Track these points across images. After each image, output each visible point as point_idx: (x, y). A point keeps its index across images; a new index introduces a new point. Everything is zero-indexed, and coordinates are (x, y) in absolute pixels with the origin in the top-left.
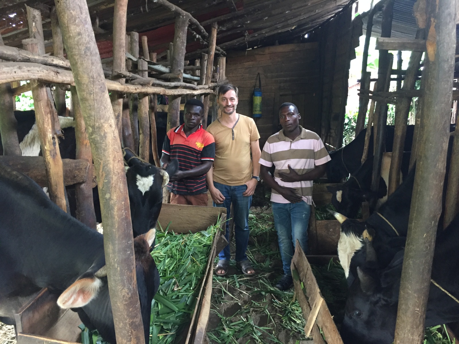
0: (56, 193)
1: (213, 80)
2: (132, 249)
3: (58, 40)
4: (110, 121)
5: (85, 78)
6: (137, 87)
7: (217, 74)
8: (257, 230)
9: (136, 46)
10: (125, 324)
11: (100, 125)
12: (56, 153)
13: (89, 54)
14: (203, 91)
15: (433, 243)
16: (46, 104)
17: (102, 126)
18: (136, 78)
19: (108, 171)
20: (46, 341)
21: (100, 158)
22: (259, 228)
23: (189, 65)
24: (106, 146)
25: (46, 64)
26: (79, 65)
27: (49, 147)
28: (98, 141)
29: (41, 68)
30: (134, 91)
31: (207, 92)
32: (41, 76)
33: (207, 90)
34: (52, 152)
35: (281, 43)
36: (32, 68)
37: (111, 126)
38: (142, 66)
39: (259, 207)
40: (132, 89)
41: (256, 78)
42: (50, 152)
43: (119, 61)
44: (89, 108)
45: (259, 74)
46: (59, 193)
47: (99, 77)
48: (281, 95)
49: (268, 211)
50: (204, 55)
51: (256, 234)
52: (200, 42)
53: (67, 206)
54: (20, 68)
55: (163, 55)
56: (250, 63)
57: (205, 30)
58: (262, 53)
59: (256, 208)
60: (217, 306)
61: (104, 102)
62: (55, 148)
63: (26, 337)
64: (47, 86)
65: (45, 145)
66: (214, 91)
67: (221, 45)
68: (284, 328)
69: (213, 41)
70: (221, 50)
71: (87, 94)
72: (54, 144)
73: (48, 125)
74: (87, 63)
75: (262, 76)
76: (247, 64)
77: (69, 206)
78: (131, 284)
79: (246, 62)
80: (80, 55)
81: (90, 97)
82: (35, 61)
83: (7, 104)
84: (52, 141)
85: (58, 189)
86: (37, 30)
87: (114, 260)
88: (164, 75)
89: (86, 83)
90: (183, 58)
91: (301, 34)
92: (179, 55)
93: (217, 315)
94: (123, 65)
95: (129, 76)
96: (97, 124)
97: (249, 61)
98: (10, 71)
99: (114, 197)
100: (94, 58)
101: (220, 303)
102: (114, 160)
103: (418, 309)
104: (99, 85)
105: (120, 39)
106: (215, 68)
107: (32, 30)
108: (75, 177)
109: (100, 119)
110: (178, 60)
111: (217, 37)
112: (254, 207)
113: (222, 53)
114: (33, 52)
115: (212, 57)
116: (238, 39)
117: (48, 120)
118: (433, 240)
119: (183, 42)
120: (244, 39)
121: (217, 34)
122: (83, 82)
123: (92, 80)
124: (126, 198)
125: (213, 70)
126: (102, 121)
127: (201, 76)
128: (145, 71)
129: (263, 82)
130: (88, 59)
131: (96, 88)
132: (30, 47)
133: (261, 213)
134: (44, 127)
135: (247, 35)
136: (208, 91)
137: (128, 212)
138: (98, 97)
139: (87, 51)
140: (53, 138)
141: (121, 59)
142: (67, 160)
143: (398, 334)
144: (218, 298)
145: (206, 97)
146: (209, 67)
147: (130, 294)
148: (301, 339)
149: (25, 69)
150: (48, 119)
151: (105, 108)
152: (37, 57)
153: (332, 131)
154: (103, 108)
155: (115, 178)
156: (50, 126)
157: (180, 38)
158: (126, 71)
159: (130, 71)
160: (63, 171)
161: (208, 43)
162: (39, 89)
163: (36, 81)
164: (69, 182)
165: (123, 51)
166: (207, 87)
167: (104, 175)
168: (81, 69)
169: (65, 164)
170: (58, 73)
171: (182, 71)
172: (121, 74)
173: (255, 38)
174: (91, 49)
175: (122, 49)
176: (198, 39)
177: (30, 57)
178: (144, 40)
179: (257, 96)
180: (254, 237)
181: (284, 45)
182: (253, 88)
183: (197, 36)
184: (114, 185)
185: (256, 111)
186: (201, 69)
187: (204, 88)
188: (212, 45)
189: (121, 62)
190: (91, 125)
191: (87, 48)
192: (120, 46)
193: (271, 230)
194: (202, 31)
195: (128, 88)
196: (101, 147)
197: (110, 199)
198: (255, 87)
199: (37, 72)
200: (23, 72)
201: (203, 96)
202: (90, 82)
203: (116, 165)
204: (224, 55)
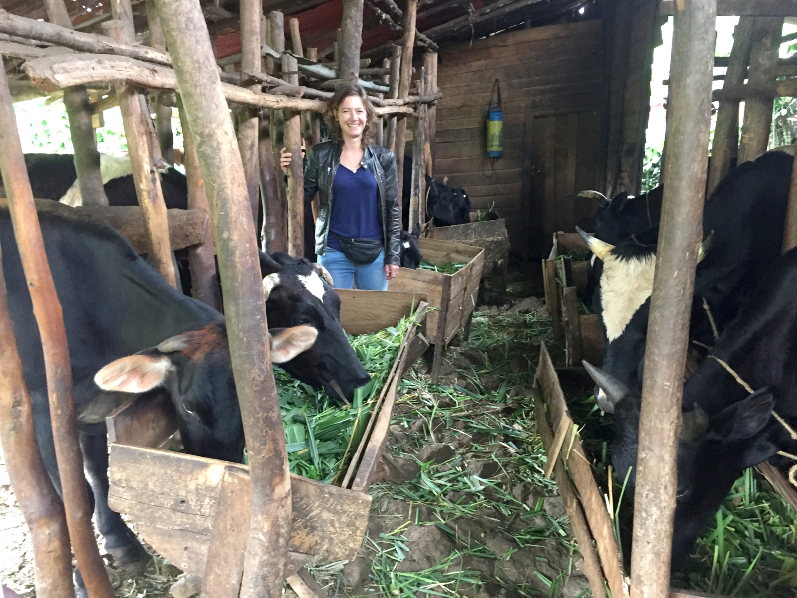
0: (160, 256)
1: (414, 91)
2: (262, 313)
3: (156, 28)
4: (224, 127)
5: (188, 64)
6: (279, 99)
7: (421, 82)
8: (489, 342)
9: (279, 36)
10: (257, 419)
11: (211, 132)
12: (157, 195)
13: (191, 27)
14: (395, 110)
15: (688, 286)
16: (140, 120)
17: (214, 132)
18: (278, 85)
19: (224, 198)
20: (150, 454)
21: (212, 181)
22: (494, 337)
23: (371, 66)
24: (220, 163)
25: (137, 58)
26: (178, 44)
27: (147, 186)
28: (209, 155)
29: (130, 64)
30: (276, 105)
31: (401, 111)
32: (130, 75)
33: (402, 107)
34: (151, 193)
35: (536, 24)
36: (117, 62)
37: (226, 133)
38: (289, 65)
39: (495, 307)
40: (271, 100)
41: (491, 87)
42: (149, 192)
43: (250, 56)
44: (194, 107)
45: (497, 80)
46: (164, 256)
47: (206, 62)
48: (536, 117)
49: (509, 313)
50: (395, 48)
51: (487, 347)
52: (389, 26)
53: (176, 275)
54: (99, 62)
55: (328, 52)
56: (482, 62)
57: (396, 6)
58: (502, 44)
59: (490, 309)
60: (416, 450)
61: (216, 98)
62: (155, 187)
63: (123, 448)
64: (140, 93)
65: (141, 182)
66: (415, 111)
67: (429, 32)
68: (522, 481)
69: (410, 24)
70: (429, 41)
71: (191, 86)
72: (154, 180)
73: (144, 153)
74: (189, 41)
75: (502, 84)
76: (476, 65)
77: (179, 276)
78: (263, 363)
79: (474, 61)
80: (180, 30)
81: (196, 90)
82: (121, 53)
83: (84, 127)
84: (150, 176)
85: (162, 249)
86: (122, 10)
87: (238, 328)
88: (326, 83)
89: (190, 70)
90: (358, 52)
91: (573, 7)
92: (350, 47)
93: (415, 462)
94: (258, 62)
95: (266, 81)
96: (207, 131)
97: (479, 60)
98: (85, 67)
99: (235, 237)
100: (199, 33)
101: (421, 445)
102: (232, 183)
103: (668, 384)
104: (208, 73)
105: (251, 21)
106: (415, 70)
107: (115, 10)
108: (188, 236)
109: (211, 123)
110: (349, 56)
111: (417, 18)
112: (486, 307)
113: (430, 46)
114: (117, 40)
115: (410, 51)
116: (457, 20)
117: (143, 145)
118: (689, 281)
119: (357, 26)
120: (467, 20)
121: (418, 12)
122: (185, 70)
123: (197, 65)
124: (252, 240)
125: (411, 74)
126: (214, 125)
127: (391, 85)
128: (294, 73)
129: (504, 95)
130: (191, 36)
131: (203, 78)
132: (113, 33)
133: (499, 315)
134: (138, 155)
135: (473, 11)
136: (404, 109)
137: (256, 259)
138: (207, 91)
139: (189, 24)
140: (152, 172)
141: (253, 54)
142: (175, 211)
143: (642, 423)
144: (418, 439)
145: (402, 121)
146: (405, 69)
147: (262, 377)
148: (547, 495)
149: (107, 63)
150: (144, 142)
151: (217, 107)
152: (123, 47)
153: (624, 175)
154: (214, 106)
155: (234, 209)
156: (147, 154)
157: (351, 18)
158: (262, 72)
159: (268, 74)
160: (169, 227)
161: (403, 27)
162: (129, 97)
163: (124, 83)
164: (179, 244)
165: (257, 40)
166: (401, 102)
167: (219, 205)
168: (181, 51)
169: (171, 217)
170: (155, 71)
171: (357, 75)
172: (254, 77)
173: (486, 17)
174: (195, 21)
175: (255, 38)
176: (386, 21)
177: (113, 46)
178: (294, 25)
179: (493, 119)
180: (483, 352)
181: (541, 29)
182: (487, 107)
183: (384, 16)
184: (233, 219)
185: (492, 146)
186: (391, 72)
187: (396, 105)
188: (409, 30)
189: (254, 58)
190: (199, 132)
191: (188, 18)
192: (252, 33)
193: (512, 340)
194: (391, 7)
195: (265, 99)
196: (213, 164)
197: (229, 239)
198: (490, 104)
199: (124, 69)
200: (105, 68)
201: (395, 118)
202: (194, 68)
203: (235, 190)
204: (435, 50)
